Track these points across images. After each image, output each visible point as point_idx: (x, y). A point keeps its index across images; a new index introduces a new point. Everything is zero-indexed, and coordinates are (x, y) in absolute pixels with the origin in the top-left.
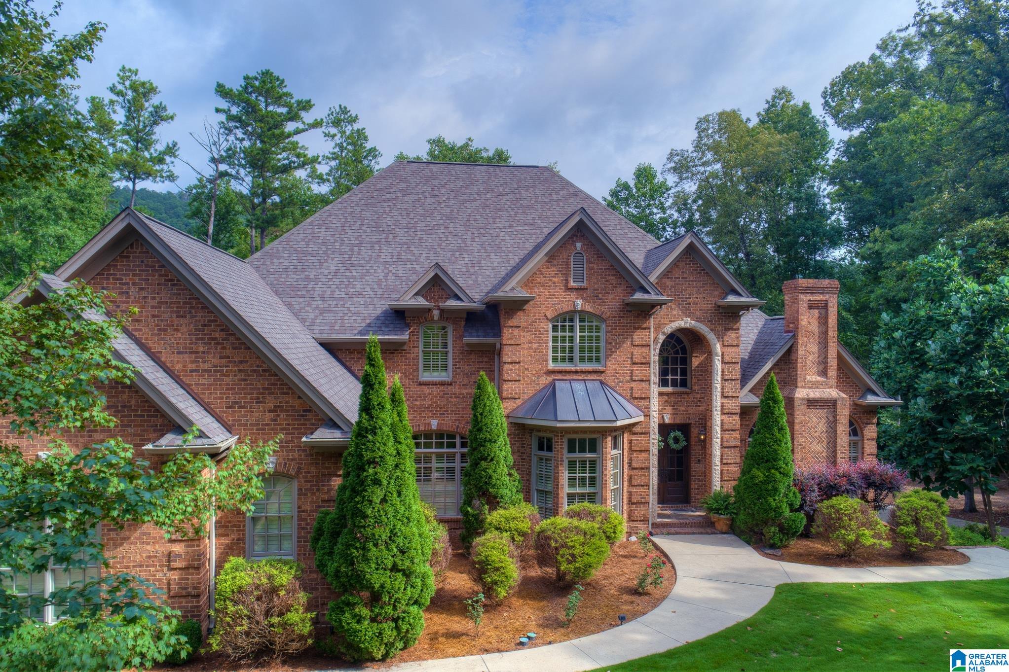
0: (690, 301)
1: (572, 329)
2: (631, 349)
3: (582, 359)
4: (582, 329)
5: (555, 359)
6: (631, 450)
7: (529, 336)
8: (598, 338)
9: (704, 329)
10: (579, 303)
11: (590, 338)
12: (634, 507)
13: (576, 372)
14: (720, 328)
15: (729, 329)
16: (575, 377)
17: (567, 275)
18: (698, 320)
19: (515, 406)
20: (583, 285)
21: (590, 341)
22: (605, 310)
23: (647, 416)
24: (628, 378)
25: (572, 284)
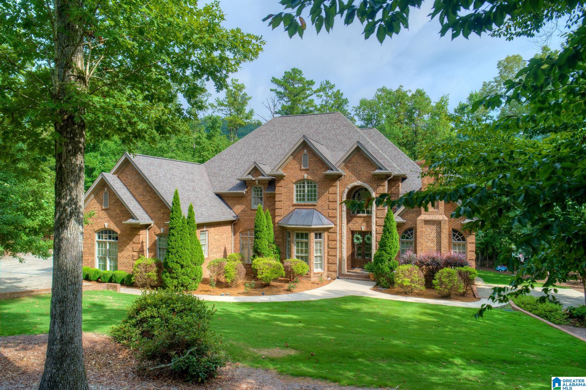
0: (361, 173)
1: (304, 187)
2: (328, 195)
3: (308, 200)
4: (308, 187)
5: (297, 200)
6: (329, 240)
7: (286, 190)
8: (315, 191)
9: (366, 186)
10: (306, 176)
11: (311, 191)
12: (330, 265)
13: (305, 205)
14: (375, 185)
15: (379, 186)
16: (305, 207)
17: (300, 164)
18: (364, 182)
19: (280, 219)
20: (307, 168)
21: (311, 192)
22: (317, 179)
23: (335, 225)
24: (327, 208)
25: (303, 168)
